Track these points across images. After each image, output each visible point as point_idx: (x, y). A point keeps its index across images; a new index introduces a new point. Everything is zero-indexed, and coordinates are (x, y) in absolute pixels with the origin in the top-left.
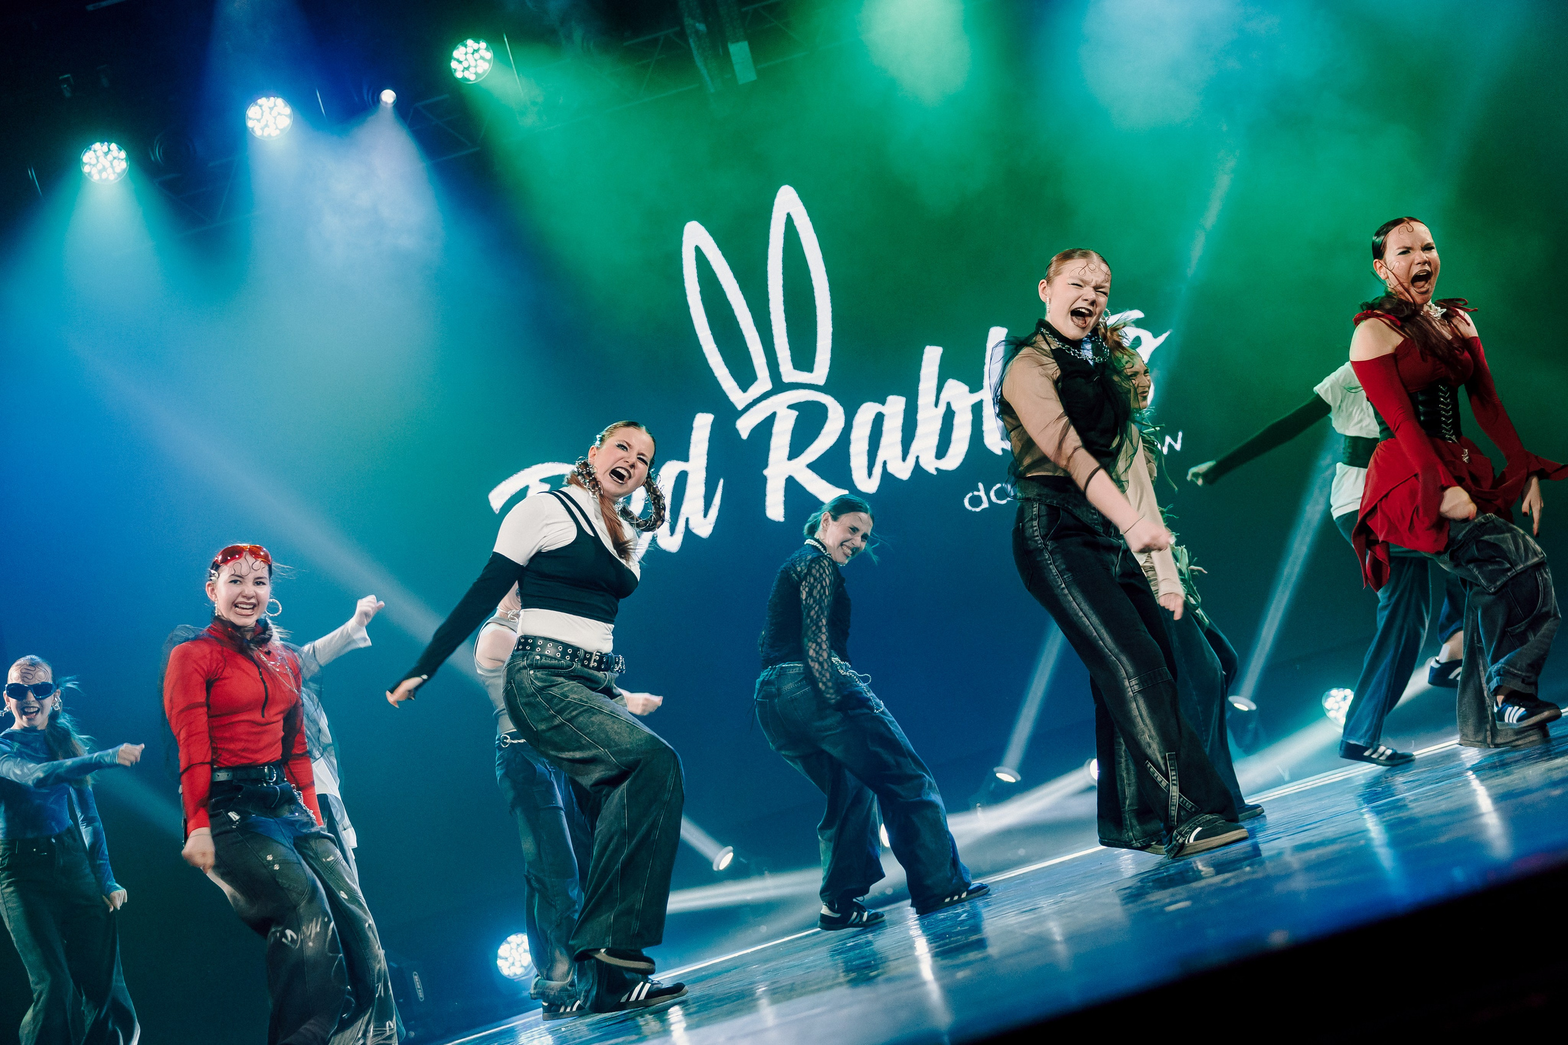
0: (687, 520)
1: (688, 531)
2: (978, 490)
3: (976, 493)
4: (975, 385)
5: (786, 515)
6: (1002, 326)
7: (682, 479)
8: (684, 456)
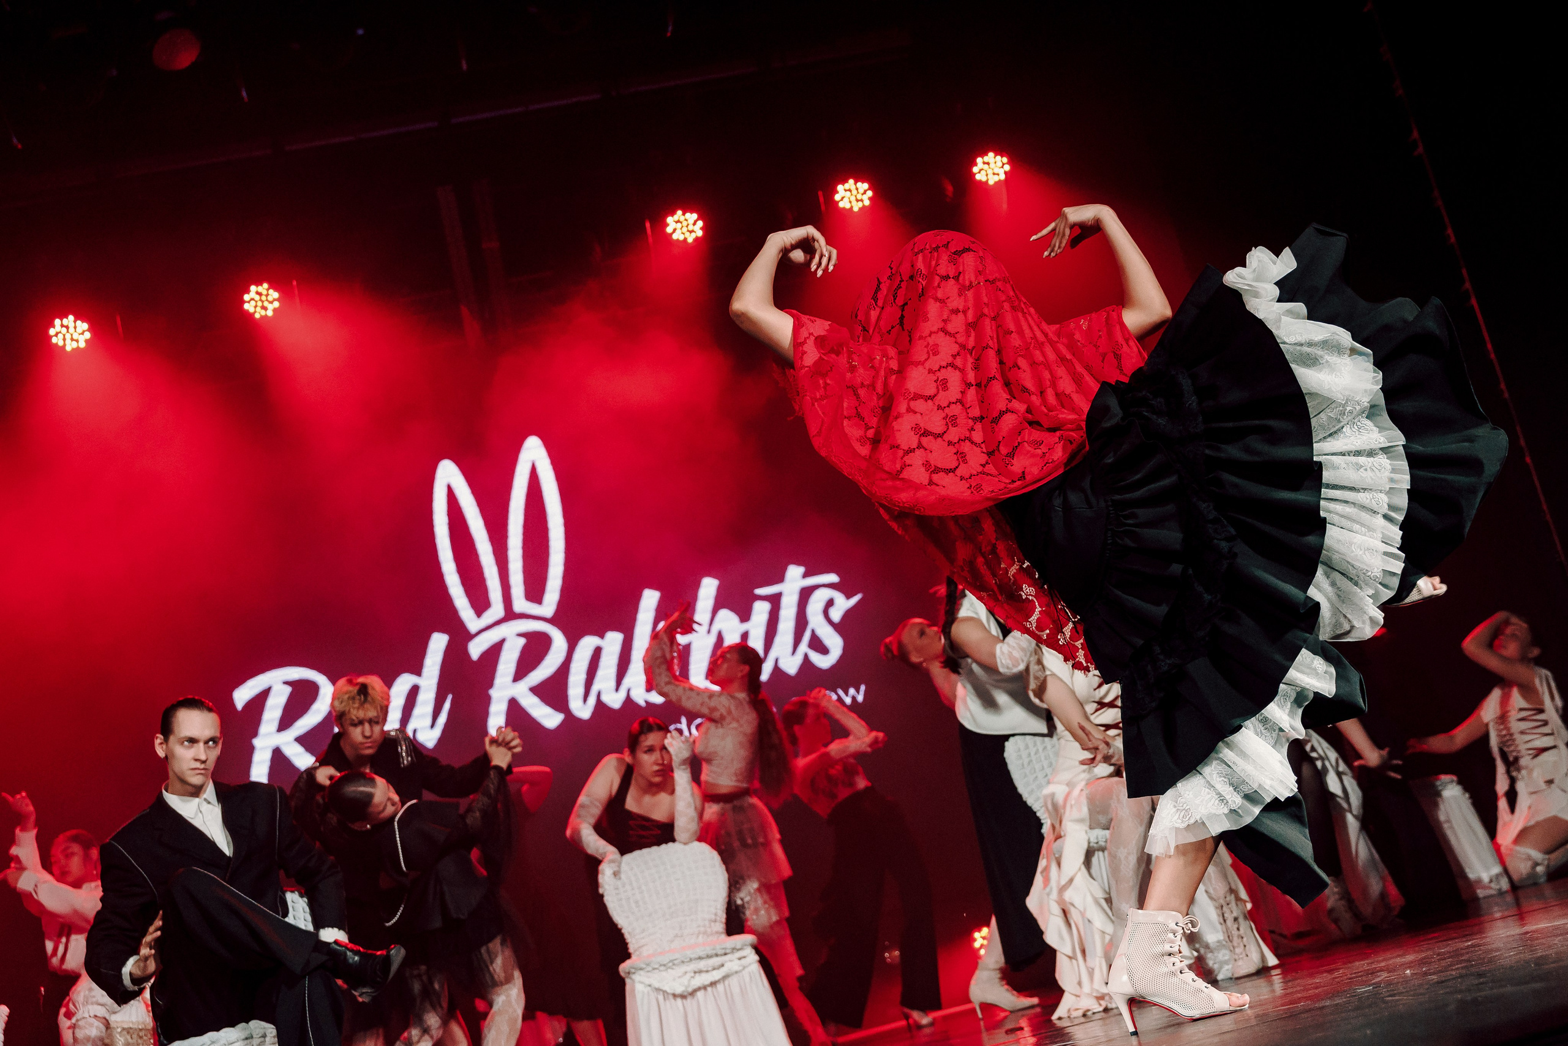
2: (680, 723)
3: (678, 726)
6: (714, 577)
8: (418, 671)
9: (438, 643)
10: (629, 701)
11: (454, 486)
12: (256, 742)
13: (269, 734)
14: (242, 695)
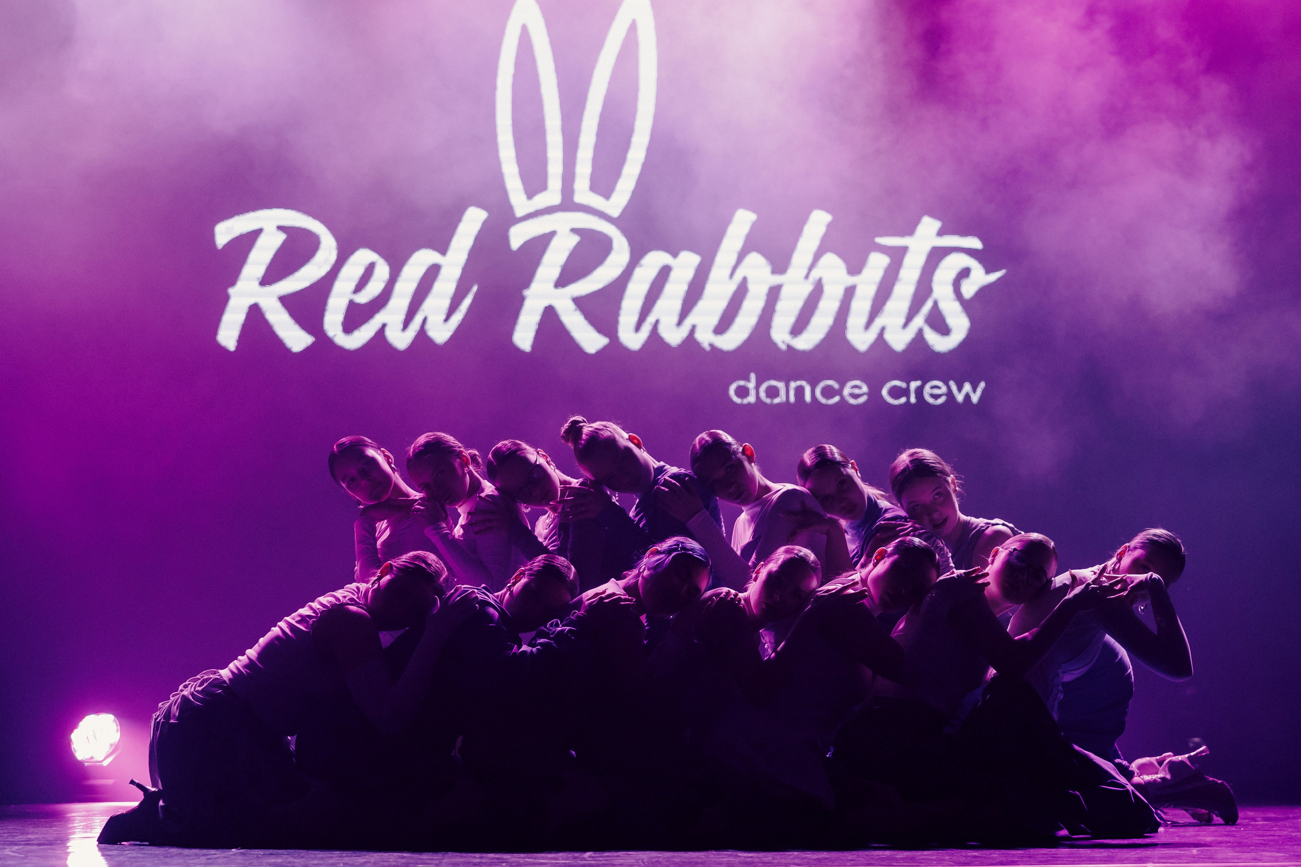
1: (422, 333)
4: (780, 265)
6: (828, 211)
10: (690, 339)
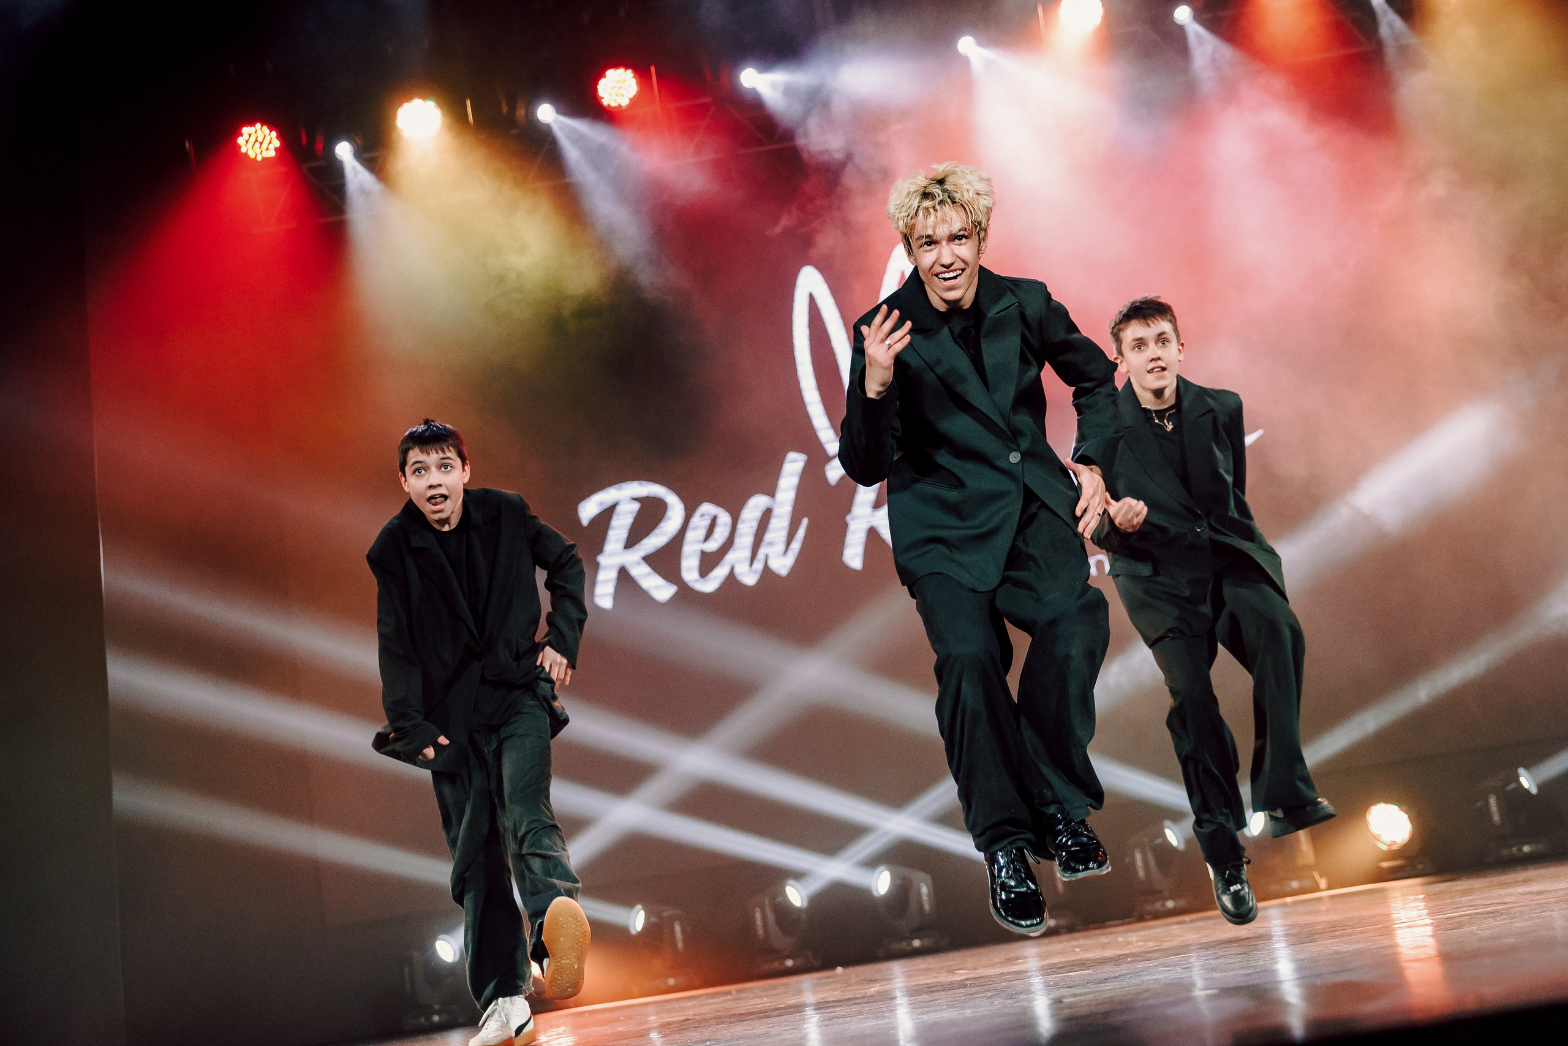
0: (767, 556)
1: (766, 568)
5: (864, 563)
7: (767, 515)
8: (772, 493)
9: (794, 465)
11: (815, 295)
12: (602, 559)
13: (614, 554)
14: (588, 510)
